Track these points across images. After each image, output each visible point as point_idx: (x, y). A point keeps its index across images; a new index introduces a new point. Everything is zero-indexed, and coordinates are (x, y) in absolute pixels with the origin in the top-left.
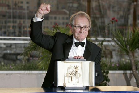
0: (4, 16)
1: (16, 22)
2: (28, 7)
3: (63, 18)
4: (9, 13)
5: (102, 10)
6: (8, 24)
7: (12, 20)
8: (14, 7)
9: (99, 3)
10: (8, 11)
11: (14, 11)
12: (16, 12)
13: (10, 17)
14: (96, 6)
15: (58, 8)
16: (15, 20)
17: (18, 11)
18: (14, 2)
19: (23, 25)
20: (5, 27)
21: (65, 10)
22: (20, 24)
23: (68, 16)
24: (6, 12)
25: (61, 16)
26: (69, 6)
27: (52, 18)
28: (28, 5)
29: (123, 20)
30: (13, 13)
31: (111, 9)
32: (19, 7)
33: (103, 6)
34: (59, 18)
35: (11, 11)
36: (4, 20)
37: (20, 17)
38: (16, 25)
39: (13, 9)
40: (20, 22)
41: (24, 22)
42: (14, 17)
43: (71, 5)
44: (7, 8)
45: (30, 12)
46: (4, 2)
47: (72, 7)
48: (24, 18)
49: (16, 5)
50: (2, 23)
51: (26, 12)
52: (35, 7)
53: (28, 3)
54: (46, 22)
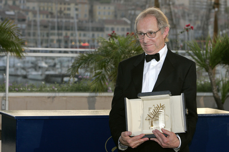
0: (46, 27)
1: (61, 34)
2: (77, 15)
3: (123, 29)
4: (53, 22)
6: (51, 37)
7: (56, 31)
8: (59, 14)
9: (170, 9)
10: (50, 20)
11: (59, 20)
12: (61, 21)
13: (53, 28)
15: (116, 16)
16: (60, 32)
17: (64, 20)
18: (59, 9)
19: (71, 38)
20: (47, 41)
21: (124, 19)
22: (66, 36)
23: (129, 27)
24: (49, 22)
25: (120, 27)
26: (131, 14)
27: (108, 29)
28: (76, 12)
29: (200, 32)
30: (58, 23)
31: (187, 18)
32: (65, 14)
33: (175, 14)
34: (118, 30)
35: (55, 20)
36: (45, 32)
37: (67, 29)
38: (62, 38)
39: (58, 17)
40: (66, 34)
41: (72, 35)
42: (59, 28)
43: (133, 12)
44: (49, 16)
45: (80, 21)
46: (46, 9)
48: (72, 29)
49: (61, 12)
50: (43, 36)
51: (76, 21)
52: (86, 15)
53: (77, 9)
54: (100, 34)
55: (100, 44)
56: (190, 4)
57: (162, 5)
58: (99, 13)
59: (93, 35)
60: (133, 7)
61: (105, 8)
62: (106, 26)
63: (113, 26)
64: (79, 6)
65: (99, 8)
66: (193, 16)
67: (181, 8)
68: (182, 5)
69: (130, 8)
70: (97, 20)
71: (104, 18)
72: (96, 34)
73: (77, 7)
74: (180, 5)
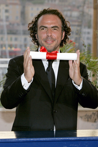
2: (7, 17)
28: (7, 14)
41: (2, 39)
43: (69, 13)
45: (10, 24)
47: (71, 16)
48: (2, 33)
51: (5, 23)
52: (17, 17)
53: (7, 11)
59: (25, 40)
60: (69, 8)
64: (10, 8)
69: (66, 9)
73: (7, 8)
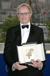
3: (15, 14)
5: (38, 8)
9: (36, 4)
14: (34, 6)
15: (11, 7)
25: (13, 12)
27: (8, 13)
31: (44, 8)
33: (39, 7)
34: (12, 14)
54: (4, 15)
55: (4, 20)
56: (45, 2)
57: (33, 2)
58: (4, 6)
61: (6, 3)
62: (7, 12)
63: (10, 12)
65: (4, 3)
66: (47, 7)
67: (41, 4)
68: (42, 2)
70: (3, 9)
71: (6, 8)
72: (2, 15)
74: (41, 2)
